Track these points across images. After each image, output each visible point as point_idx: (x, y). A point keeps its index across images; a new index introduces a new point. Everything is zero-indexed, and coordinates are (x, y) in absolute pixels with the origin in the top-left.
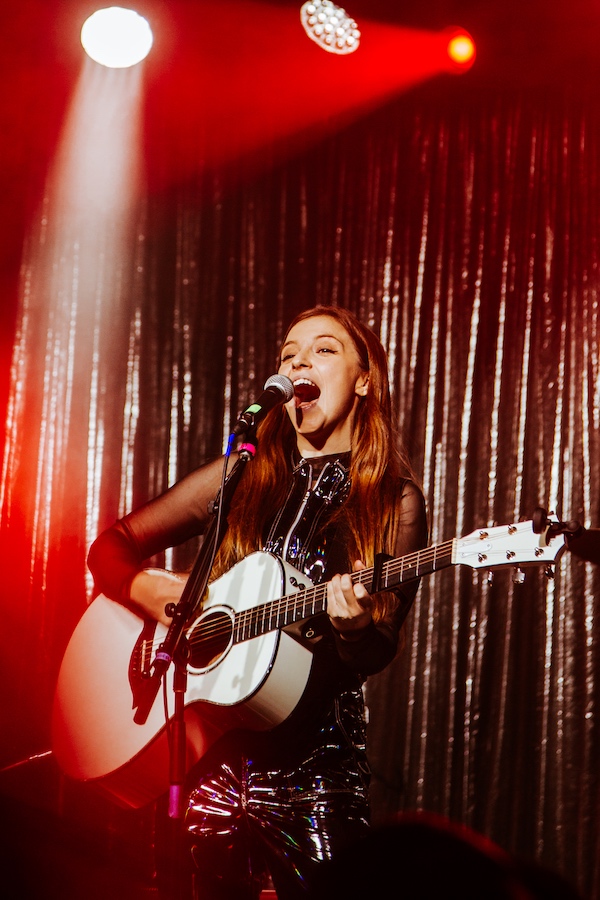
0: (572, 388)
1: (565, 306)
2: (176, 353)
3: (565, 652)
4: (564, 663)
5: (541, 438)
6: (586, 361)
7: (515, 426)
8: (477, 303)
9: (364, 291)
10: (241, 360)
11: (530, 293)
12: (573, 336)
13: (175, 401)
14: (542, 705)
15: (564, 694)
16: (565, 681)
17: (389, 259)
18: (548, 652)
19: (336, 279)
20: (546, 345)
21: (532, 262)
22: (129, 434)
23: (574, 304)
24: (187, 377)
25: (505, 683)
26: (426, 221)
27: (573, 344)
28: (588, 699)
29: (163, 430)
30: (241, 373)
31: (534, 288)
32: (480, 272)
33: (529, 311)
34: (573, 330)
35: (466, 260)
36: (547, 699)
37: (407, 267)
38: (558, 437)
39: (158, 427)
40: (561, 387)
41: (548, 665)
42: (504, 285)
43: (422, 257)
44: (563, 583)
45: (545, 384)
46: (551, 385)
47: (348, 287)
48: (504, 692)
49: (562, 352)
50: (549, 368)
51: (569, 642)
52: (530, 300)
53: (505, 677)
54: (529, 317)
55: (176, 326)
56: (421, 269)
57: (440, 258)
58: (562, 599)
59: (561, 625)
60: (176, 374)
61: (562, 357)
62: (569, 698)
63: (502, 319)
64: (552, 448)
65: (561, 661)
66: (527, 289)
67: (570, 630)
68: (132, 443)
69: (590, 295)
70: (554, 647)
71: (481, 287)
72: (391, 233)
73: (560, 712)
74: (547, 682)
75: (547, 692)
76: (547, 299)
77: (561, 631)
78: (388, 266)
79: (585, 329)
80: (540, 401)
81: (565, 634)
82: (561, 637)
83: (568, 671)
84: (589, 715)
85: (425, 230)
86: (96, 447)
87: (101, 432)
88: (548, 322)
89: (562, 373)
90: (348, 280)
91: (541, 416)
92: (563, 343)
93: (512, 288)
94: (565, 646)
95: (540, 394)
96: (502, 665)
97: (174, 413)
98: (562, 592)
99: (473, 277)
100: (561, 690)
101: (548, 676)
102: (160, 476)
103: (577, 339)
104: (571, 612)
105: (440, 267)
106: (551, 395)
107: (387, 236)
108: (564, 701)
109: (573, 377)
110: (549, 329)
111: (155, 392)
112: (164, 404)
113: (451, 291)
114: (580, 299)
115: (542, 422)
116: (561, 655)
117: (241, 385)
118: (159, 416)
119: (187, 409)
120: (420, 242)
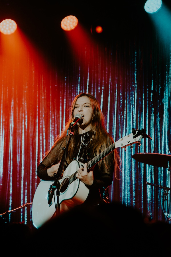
0: (128, 117)
1: (126, 96)
2: (23, 110)
3: (127, 185)
4: (127, 188)
5: (120, 130)
6: (131, 110)
7: (113, 128)
8: (102, 96)
9: (73, 93)
10: (41, 112)
11: (116, 93)
12: (128, 104)
13: (23, 123)
14: (122, 199)
15: (127, 197)
16: (127, 193)
17: (79, 85)
18: (123, 185)
19: (65, 90)
20: (121, 107)
21: (117, 85)
22: (11, 132)
23: (128, 96)
24: (26, 117)
25: (112, 194)
26: (88, 75)
27: (128, 106)
28: (134, 197)
29: (20, 130)
30: (41, 115)
31: (117, 92)
32: (103, 88)
33: (116, 98)
34: (128, 102)
35: (99, 85)
36: (123, 198)
37: (84, 87)
38: (124, 130)
39: (19, 130)
40: (125, 117)
41: (123, 189)
42: (109, 91)
43: (88, 84)
44: (126, 168)
45: (121, 117)
46: (122, 117)
47: (68, 92)
48: (112, 196)
49: (125, 108)
50: (122, 112)
51: (128, 183)
52: (116, 95)
53: (112, 192)
54: (116, 99)
55: (23, 103)
56: (88, 87)
57: (92, 85)
58: (126, 172)
59: (126, 179)
60: (23, 116)
61: (125, 109)
62: (129, 197)
63: (109, 100)
64: (123, 133)
65: (126, 188)
66: (116, 92)
67: (129, 180)
68: (12, 134)
69: (132, 93)
70: (124, 184)
71: (103, 92)
72: (79, 78)
73: (126, 201)
74: (123, 193)
75: (123, 196)
76: (121, 95)
77: (126, 180)
78: (79, 87)
79: (131, 102)
80: (120, 121)
81: (127, 181)
82: (126, 182)
83: (128, 190)
84: (134, 202)
85: (88, 77)
86: (2, 135)
87: (4, 131)
88: (121, 100)
89: (125, 114)
90: (68, 91)
91: (120, 125)
92: (125, 106)
93: (112, 92)
94: (127, 184)
95: (119, 119)
96: (111, 189)
97: (23, 126)
98: (126, 170)
99: (101, 89)
100: (126, 195)
101: (123, 192)
102: (20, 143)
103: (129, 105)
104: (129, 175)
105: (92, 86)
106: (122, 119)
107: (78, 79)
108: (127, 198)
109: (128, 115)
110: (121, 102)
111: (18, 121)
112: (20, 123)
113: (95, 93)
114: (130, 94)
115: (120, 127)
116: (126, 186)
117: (41, 118)
118: (19, 127)
119: (26, 125)
120: (87, 80)
